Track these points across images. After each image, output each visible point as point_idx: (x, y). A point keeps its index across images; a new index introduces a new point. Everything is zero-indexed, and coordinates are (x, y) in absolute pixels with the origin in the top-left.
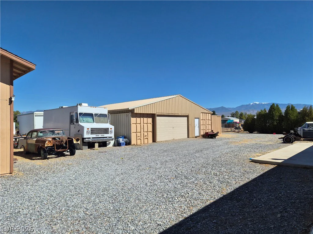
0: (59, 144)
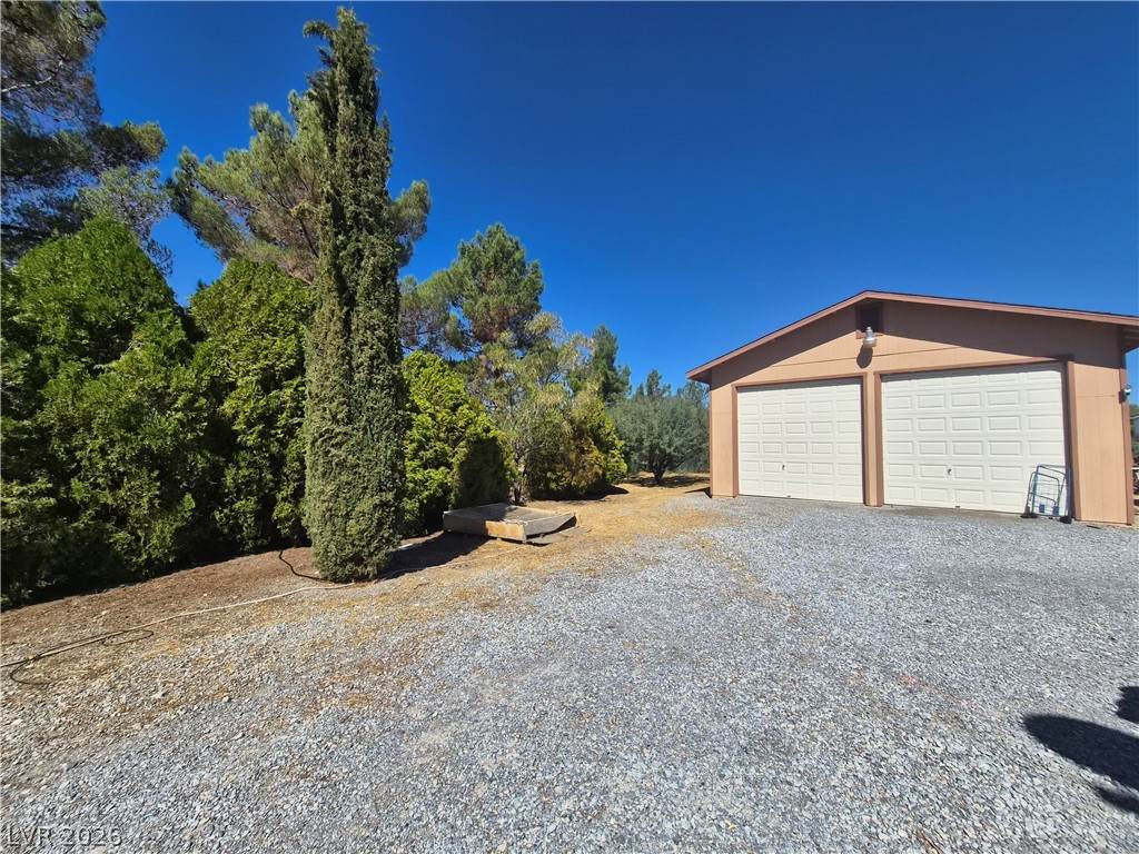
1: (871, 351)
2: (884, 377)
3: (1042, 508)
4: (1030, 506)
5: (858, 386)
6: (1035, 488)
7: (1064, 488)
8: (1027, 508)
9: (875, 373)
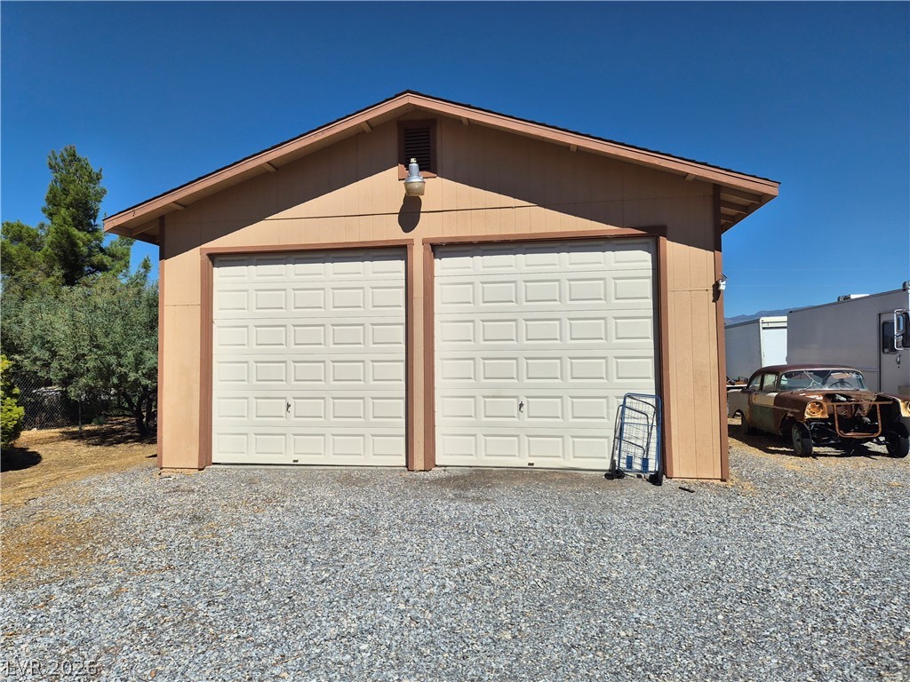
0: (850, 416)
1: (419, 202)
2: (439, 249)
3: (630, 461)
4: (616, 458)
5: (401, 264)
6: (621, 430)
7: (654, 429)
8: (613, 462)
9: (424, 242)
